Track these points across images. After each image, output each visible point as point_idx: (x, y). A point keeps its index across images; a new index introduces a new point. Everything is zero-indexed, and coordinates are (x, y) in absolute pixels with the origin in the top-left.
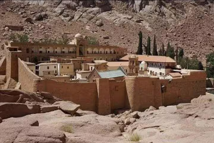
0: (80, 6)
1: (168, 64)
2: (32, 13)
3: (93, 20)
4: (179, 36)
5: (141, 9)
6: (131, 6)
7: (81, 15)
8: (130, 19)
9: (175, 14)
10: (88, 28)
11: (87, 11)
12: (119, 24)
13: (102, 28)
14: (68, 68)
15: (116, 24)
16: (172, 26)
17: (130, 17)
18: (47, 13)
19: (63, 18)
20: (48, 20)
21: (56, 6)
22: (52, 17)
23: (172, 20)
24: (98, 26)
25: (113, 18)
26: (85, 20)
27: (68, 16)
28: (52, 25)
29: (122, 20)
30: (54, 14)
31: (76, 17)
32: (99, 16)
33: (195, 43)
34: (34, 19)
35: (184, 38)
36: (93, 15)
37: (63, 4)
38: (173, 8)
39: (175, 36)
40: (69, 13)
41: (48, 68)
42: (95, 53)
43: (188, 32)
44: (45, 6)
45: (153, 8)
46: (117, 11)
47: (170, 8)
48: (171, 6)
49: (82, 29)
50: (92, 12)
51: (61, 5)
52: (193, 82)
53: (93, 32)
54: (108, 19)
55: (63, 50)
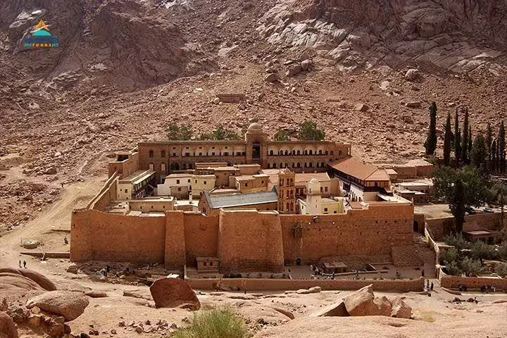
1: (376, 184)
2: (288, 62)
10: (384, 85)
13: (414, 84)
14: (205, 183)
18: (314, 60)
19: (342, 68)
20: (311, 74)
21: (335, 45)
24: (408, 80)
25: (452, 60)
27: (351, 63)
34: (287, 74)
40: (356, 58)
41: (178, 182)
42: (286, 153)
49: (370, 89)
50: (405, 51)
51: (345, 43)
52: (377, 222)
53: (392, 94)
54: (438, 63)
55: (224, 151)
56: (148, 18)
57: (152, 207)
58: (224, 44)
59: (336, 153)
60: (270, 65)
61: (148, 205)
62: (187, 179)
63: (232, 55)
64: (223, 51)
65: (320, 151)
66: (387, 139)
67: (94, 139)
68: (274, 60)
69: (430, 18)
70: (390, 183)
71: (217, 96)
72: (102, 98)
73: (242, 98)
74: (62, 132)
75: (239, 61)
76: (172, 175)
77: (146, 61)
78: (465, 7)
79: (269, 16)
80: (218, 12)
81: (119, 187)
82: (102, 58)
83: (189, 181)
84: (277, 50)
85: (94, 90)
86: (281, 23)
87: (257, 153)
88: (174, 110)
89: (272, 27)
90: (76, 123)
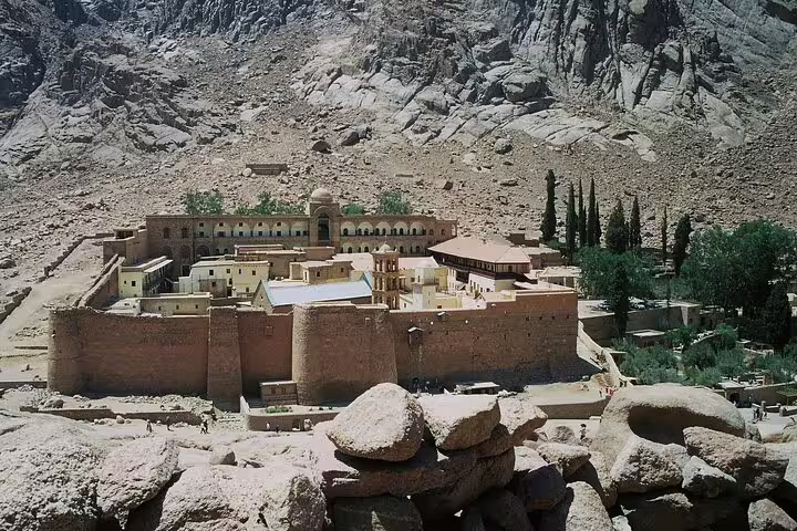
0: (462, 103)
2: (338, 127)
3: (490, 139)
4: (731, 175)
5: (637, 101)
6: (608, 95)
7: (460, 126)
8: (598, 131)
9: (738, 113)
10: (468, 158)
11: (480, 115)
12: (557, 146)
13: (507, 158)
14: (254, 273)
15: (551, 145)
16: (723, 146)
17: (598, 125)
18: (373, 125)
19: (411, 136)
20: (371, 142)
21: (400, 106)
22: (383, 135)
23: (725, 128)
24: (498, 152)
25: (548, 130)
26: (467, 140)
27: (424, 130)
28: (378, 155)
29: (574, 133)
30: (391, 127)
31: (446, 134)
32: (508, 126)
33: (772, 195)
34: (339, 142)
35: (744, 181)
36: (493, 125)
37: (419, 101)
38: (736, 95)
39: (720, 175)
40: (429, 123)
41: (211, 273)
43: (762, 164)
44: (373, 108)
45: (673, 98)
46: (565, 109)
47: (725, 96)
48: (732, 90)
49: (452, 162)
50: (490, 116)
51: (413, 104)
52: (527, 319)
53: (479, 169)
54: (532, 133)
55: (276, 229)
56: (142, 66)
57: (178, 307)
58: (249, 104)
59: (438, 232)
60: (315, 130)
61: (170, 304)
62: (225, 268)
63: (261, 118)
64: (247, 114)
65: (414, 230)
66: (488, 223)
67: (72, 221)
68: (319, 125)
69: (517, 78)
70: (531, 266)
71: (247, 166)
72: (77, 174)
73: (283, 168)
74: (21, 215)
75: (272, 124)
76: (201, 263)
77: (140, 124)
78: (557, 67)
79: (309, 70)
80: (237, 65)
81: (122, 277)
82: (77, 119)
83: (228, 271)
84: (323, 113)
85: (66, 164)
86: (326, 79)
87: (324, 232)
88: (186, 185)
89: (314, 83)
90: (41, 203)
